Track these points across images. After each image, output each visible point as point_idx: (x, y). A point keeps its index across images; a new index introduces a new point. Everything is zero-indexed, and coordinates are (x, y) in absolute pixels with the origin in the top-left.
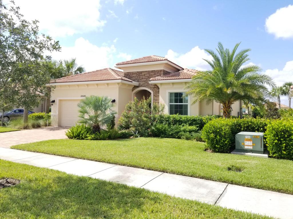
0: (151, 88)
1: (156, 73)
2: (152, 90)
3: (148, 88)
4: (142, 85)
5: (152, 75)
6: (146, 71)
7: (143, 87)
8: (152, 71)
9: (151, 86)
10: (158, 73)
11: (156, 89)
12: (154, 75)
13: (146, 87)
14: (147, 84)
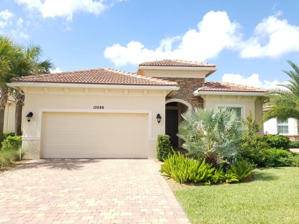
0: (188, 101)
1: (195, 82)
2: (191, 103)
3: (185, 100)
4: (175, 96)
5: (189, 83)
6: (181, 79)
7: (177, 98)
8: (190, 79)
9: (189, 98)
10: (198, 82)
11: (196, 102)
12: (193, 84)
13: (182, 99)
14: (183, 95)
